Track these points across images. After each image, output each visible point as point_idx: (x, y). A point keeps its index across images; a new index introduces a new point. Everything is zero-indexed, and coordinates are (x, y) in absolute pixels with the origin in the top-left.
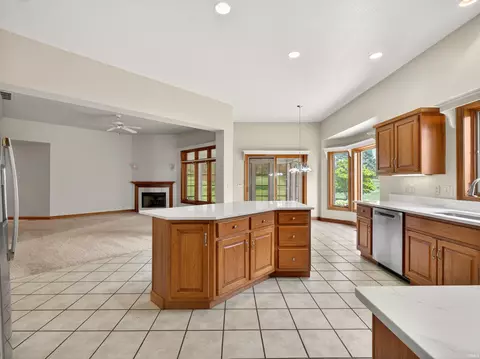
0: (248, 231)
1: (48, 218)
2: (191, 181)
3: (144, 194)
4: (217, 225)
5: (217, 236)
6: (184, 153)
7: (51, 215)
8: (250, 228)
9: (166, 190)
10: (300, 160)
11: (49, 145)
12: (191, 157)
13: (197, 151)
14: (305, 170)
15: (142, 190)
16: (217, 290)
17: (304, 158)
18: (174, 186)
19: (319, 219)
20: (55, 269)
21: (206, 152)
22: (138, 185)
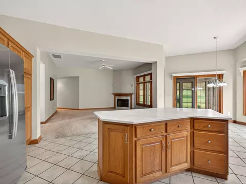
0: (165, 134)
1: (78, 109)
2: (141, 93)
3: (118, 100)
4: (135, 128)
5: (136, 137)
6: (138, 78)
7: (80, 108)
8: (166, 131)
9: (129, 98)
10: (217, 78)
11: (78, 77)
12: (141, 80)
13: (144, 76)
14: (221, 85)
15: (117, 98)
16: (136, 179)
17: (220, 76)
18: (133, 96)
19: (235, 122)
20: (66, 136)
21: (149, 76)
22: (116, 95)
